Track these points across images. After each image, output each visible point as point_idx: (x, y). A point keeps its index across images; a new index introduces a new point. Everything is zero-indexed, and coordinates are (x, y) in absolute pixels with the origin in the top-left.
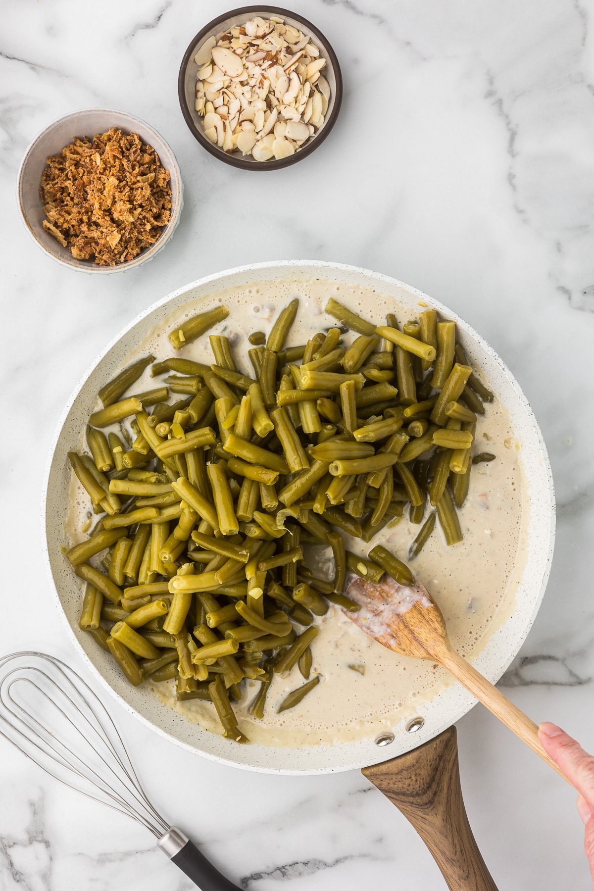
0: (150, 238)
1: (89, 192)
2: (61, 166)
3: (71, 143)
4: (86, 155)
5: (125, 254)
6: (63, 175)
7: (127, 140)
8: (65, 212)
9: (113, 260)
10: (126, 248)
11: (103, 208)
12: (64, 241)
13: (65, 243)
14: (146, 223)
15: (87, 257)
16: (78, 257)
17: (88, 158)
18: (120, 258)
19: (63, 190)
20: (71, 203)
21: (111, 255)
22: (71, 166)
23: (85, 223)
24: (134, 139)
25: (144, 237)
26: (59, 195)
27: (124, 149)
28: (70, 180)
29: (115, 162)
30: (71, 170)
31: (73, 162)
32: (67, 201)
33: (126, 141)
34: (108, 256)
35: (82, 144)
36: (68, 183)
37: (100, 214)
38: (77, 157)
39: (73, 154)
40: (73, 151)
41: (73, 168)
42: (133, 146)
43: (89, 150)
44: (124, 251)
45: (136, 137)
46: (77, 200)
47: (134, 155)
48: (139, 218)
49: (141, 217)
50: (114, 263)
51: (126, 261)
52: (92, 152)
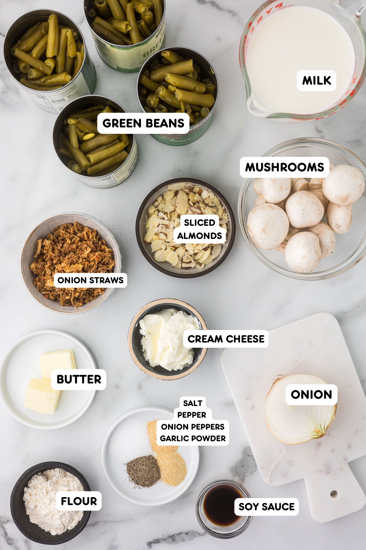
0: (62, 301)
1: (70, 256)
2: (77, 231)
3: (92, 229)
4: (89, 243)
5: (47, 293)
6: (71, 236)
7: (109, 260)
8: (53, 247)
9: (40, 288)
10: (51, 291)
11: (63, 269)
12: (37, 255)
13: (36, 256)
14: (69, 295)
15: (35, 273)
16: (31, 269)
17: (86, 246)
18: (43, 291)
19: (64, 240)
20: (59, 248)
21: (42, 285)
22: (79, 238)
23: (52, 262)
24: (111, 264)
25: (61, 298)
26: (60, 238)
27: (102, 262)
28: (71, 241)
29: (92, 261)
30: (77, 239)
31: (82, 237)
32: (59, 246)
33: (107, 260)
34: (40, 285)
35: (95, 237)
36: (69, 241)
37: (60, 269)
38: (86, 238)
39: (87, 235)
40: (88, 233)
41: (78, 239)
42: (107, 266)
43: (91, 243)
44: (48, 291)
45: (113, 264)
46: (63, 250)
47: (102, 270)
48: (69, 290)
49: (70, 291)
50: (38, 290)
51: (44, 295)
52: (92, 246)
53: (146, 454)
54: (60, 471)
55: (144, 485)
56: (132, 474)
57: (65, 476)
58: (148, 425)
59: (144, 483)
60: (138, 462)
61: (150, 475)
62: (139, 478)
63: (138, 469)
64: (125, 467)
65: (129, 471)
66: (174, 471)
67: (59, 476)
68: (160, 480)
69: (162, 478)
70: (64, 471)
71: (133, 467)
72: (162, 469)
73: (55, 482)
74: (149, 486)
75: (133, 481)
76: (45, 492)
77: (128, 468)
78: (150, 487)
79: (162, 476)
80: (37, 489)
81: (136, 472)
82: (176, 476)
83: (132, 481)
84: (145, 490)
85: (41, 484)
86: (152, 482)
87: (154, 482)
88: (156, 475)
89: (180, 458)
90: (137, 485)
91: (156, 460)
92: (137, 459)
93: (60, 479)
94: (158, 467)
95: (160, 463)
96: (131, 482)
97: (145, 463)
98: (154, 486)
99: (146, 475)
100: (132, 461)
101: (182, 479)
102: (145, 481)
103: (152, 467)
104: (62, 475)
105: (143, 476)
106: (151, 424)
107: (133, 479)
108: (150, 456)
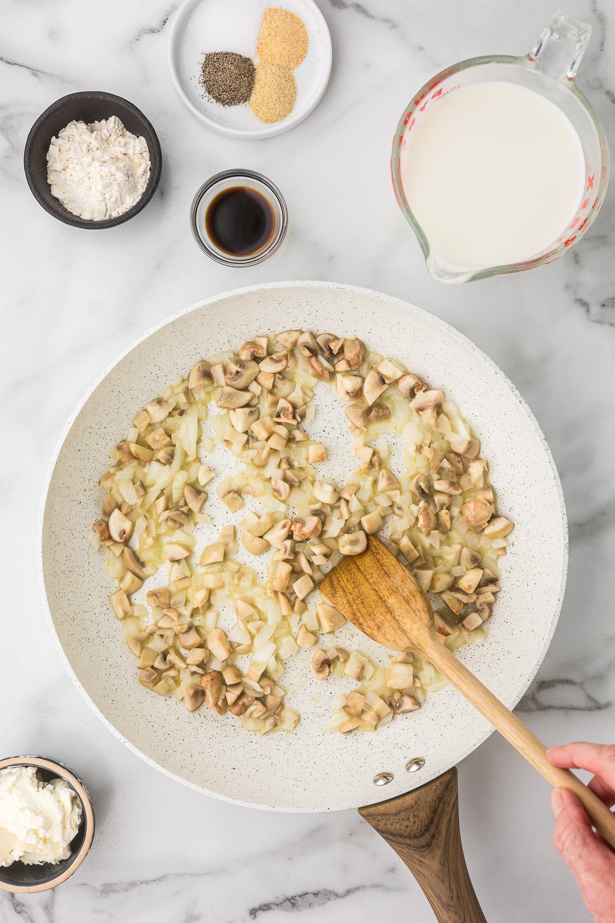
53: (245, 54)
54: (117, 122)
55: (218, 99)
56: (209, 72)
57: (123, 135)
58: (268, 11)
59: (219, 95)
60: (226, 57)
61: (236, 84)
62: (217, 83)
63: (221, 68)
64: (202, 59)
65: (205, 66)
66: (275, 95)
67: (112, 129)
68: (247, 103)
69: (251, 101)
70: (123, 126)
71: (215, 62)
72: (257, 87)
73: (104, 137)
74: (226, 103)
75: (205, 85)
76: (84, 149)
77: (206, 61)
78: (226, 106)
79: (253, 97)
80: (74, 142)
81: (216, 72)
82: (274, 105)
83: (203, 85)
84: (216, 108)
85: (81, 135)
86: (233, 99)
87: (236, 102)
88: (243, 90)
89: (292, 83)
90: (207, 94)
91: (255, 70)
92: (227, 53)
93: (113, 137)
94: (253, 80)
95: (260, 75)
96: (201, 85)
97: (235, 63)
98: (233, 107)
99: (230, 82)
100: (217, 54)
101: (282, 116)
102: (224, 92)
103: (245, 75)
104: (118, 131)
105: (223, 82)
106: (272, 11)
107: (205, 82)
108: (249, 59)
